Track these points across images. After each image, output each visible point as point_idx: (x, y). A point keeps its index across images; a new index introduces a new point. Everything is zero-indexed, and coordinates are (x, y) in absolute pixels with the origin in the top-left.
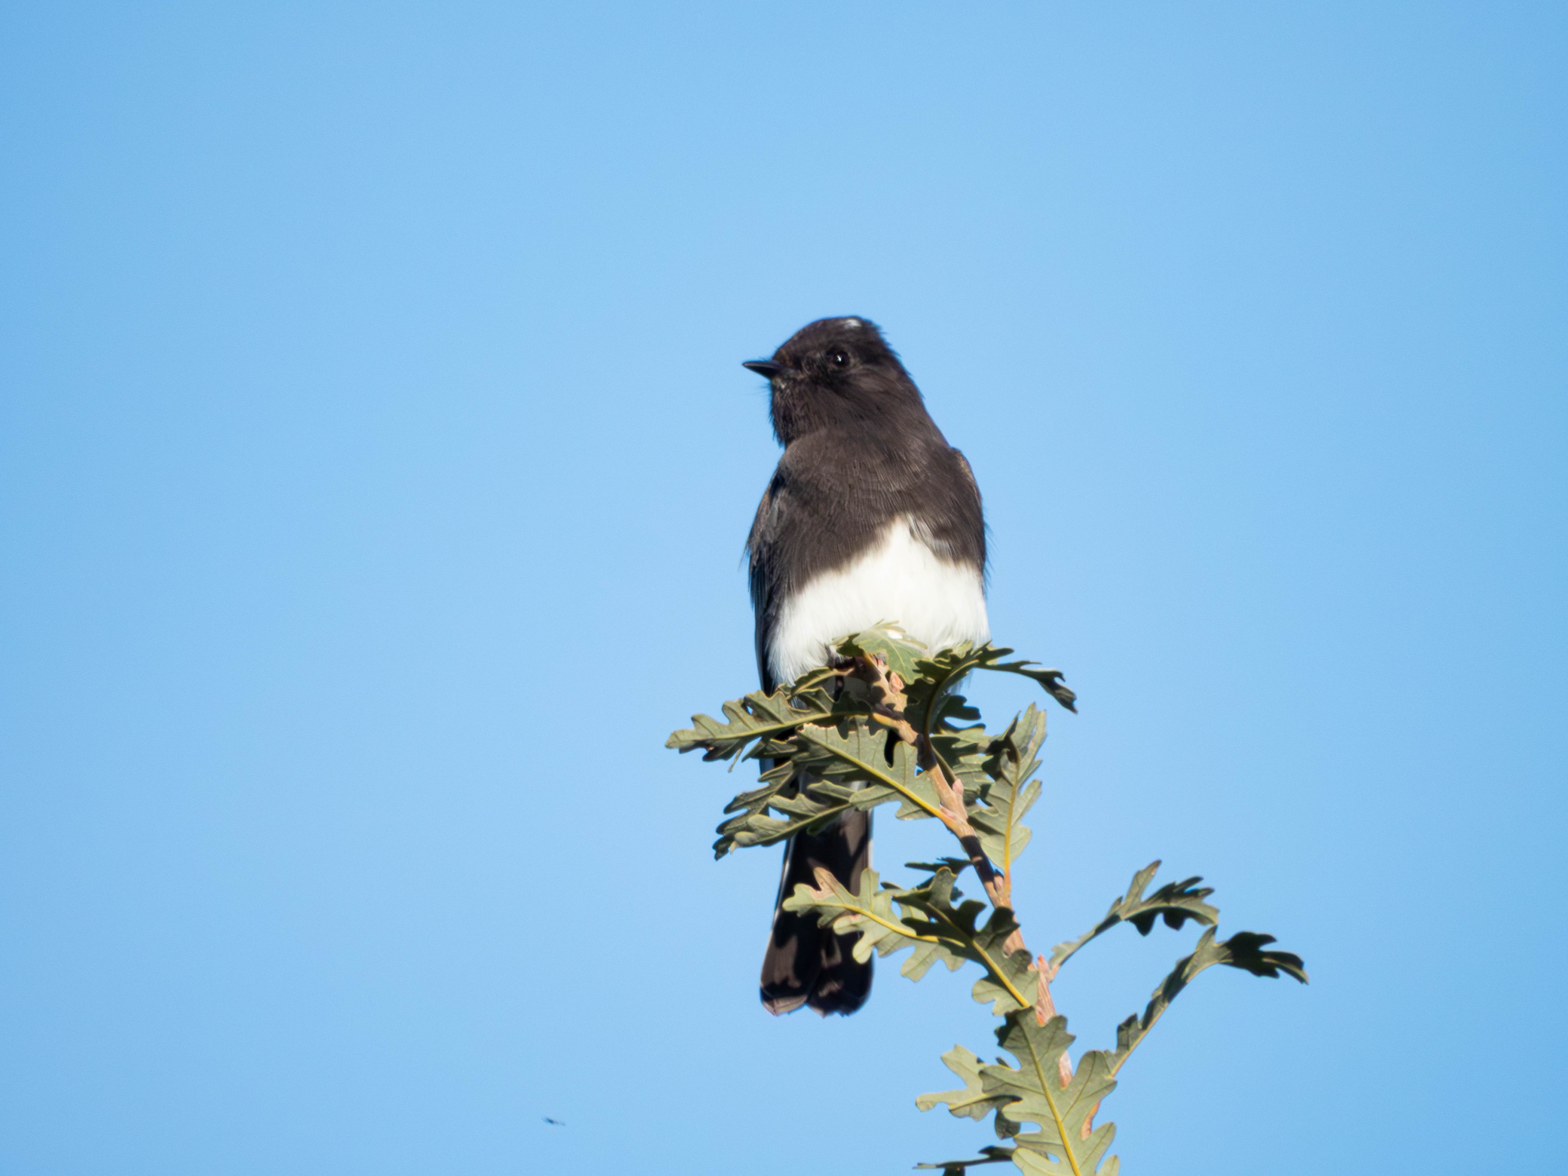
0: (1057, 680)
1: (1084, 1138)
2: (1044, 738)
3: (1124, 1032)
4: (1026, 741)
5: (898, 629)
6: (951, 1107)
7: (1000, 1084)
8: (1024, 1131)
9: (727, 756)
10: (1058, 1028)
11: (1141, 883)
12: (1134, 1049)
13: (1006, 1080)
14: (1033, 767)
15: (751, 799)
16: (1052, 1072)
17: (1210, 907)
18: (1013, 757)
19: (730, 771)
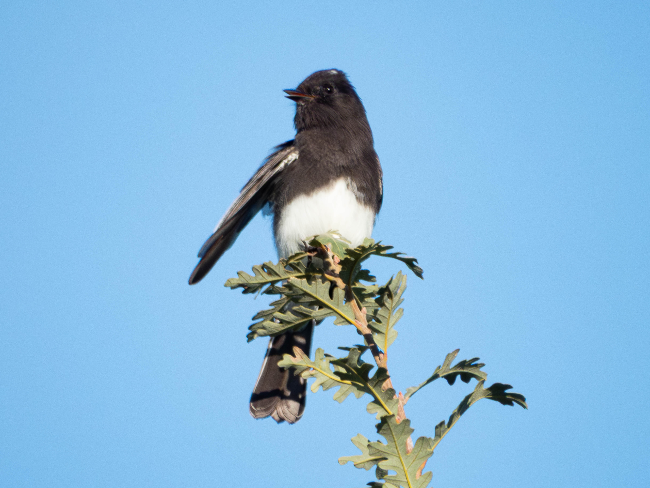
0: (415, 263)
1: (418, 478)
2: (405, 288)
3: (438, 430)
4: (396, 289)
5: (338, 234)
6: (355, 463)
7: (377, 451)
8: (390, 474)
9: (253, 292)
10: (406, 425)
11: (450, 359)
12: (443, 438)
13: (380, 449)
14: (400, 301)
15: (266, 314)
16: (403, 446)
17: (484, 373)
18: (390, 296)
19: (255, 299)
